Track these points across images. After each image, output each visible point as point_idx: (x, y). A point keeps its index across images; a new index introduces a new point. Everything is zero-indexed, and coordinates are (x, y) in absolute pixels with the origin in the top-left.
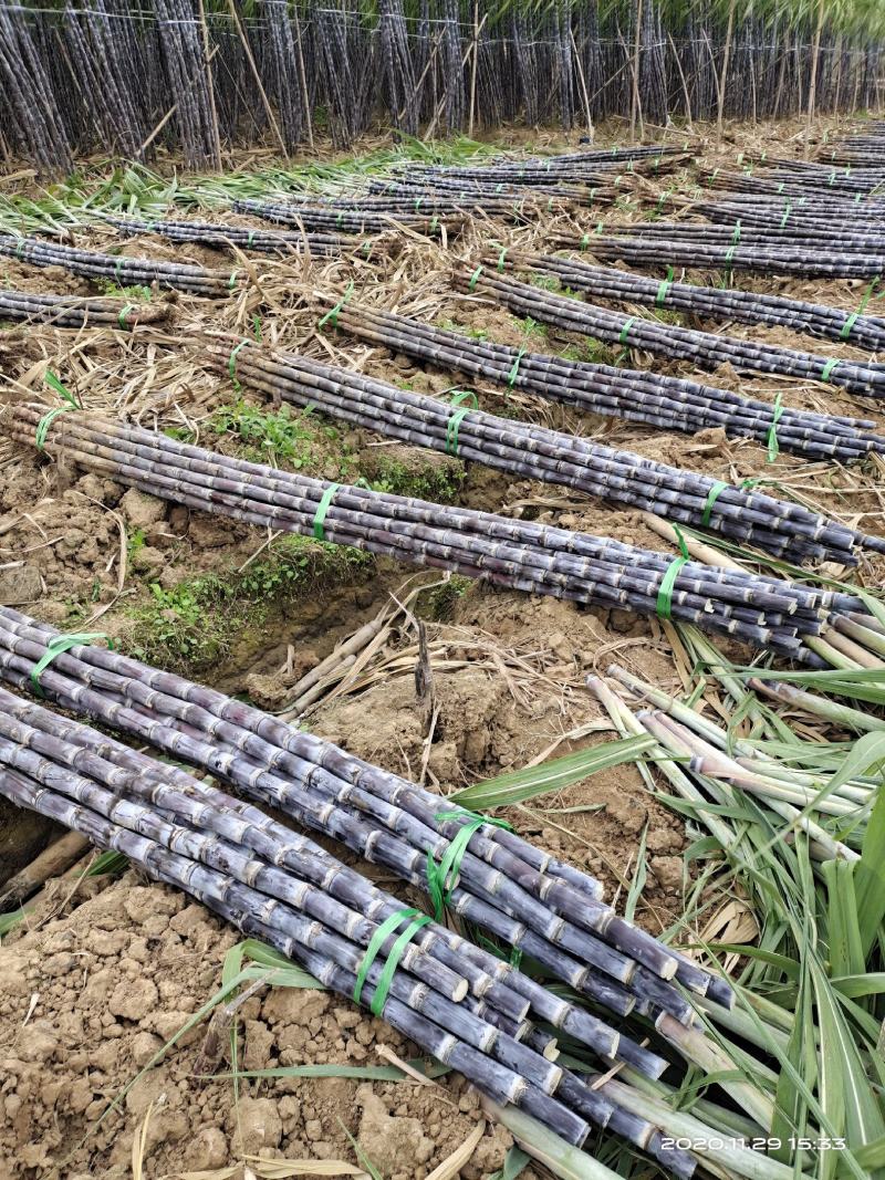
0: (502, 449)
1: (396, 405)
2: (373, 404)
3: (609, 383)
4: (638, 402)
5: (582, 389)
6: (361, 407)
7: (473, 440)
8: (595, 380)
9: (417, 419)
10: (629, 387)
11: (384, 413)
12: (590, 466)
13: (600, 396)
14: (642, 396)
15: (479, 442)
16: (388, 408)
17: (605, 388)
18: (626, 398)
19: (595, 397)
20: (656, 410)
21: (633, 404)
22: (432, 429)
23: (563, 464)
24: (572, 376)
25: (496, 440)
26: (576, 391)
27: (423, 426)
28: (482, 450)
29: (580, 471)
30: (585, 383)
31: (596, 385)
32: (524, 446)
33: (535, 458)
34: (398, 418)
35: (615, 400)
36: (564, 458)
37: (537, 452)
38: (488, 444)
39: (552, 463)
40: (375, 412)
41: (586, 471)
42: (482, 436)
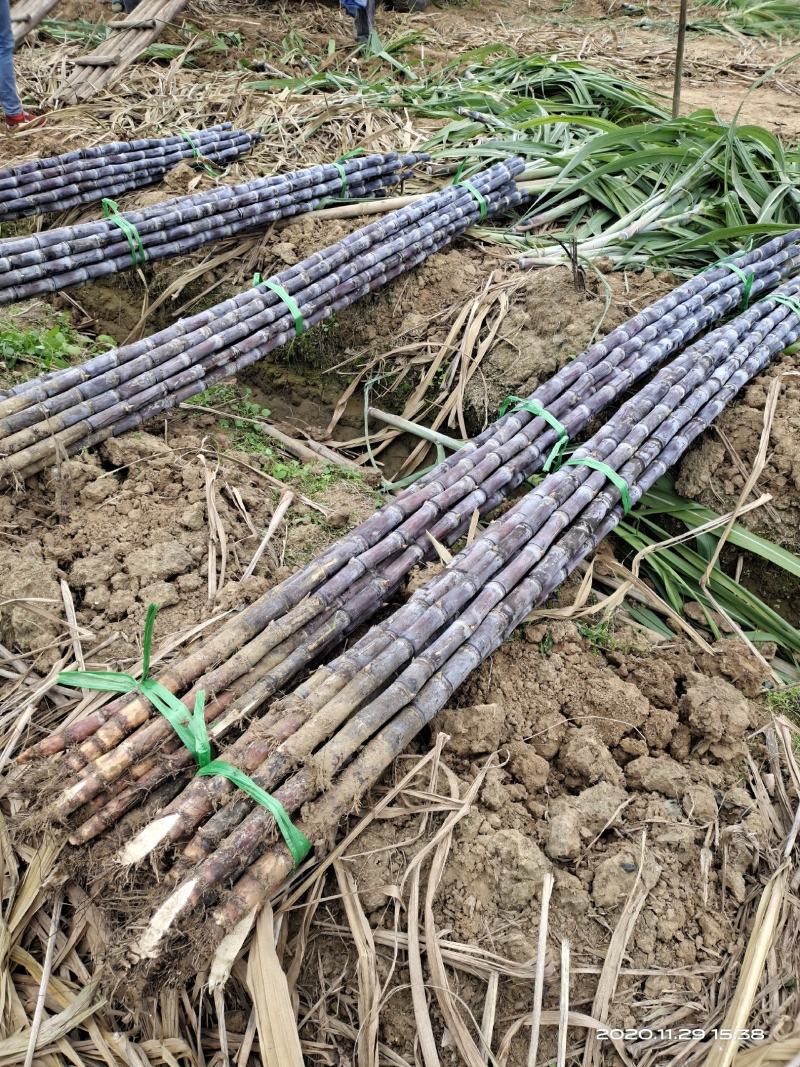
0: (189, 228)
1: (57, 248)
2: (30, 263)
3: (59, 174)
4: (92, 180)
5: (37, 192)
6: (17, 274)
7: (156, 236)
8: (45, 177)
9: (90, 248)
10: (78, 169)
11: (49, 265)
12: (263, 199)
13: (59, 191)
14: (95, 173)
15: (163, 235)
16: (51, 257)
17: (60, 180)
18: (83, 181)
19: (55, 193)
20: (111, 180)
21: (90, 184)
22: (110, 250)
23: (242, 210)
24: (20, 184)
25: (178, 223)
26: (35, 196)
27: (99, 253)
28: (170, 240)
29: (258, 207)
30: (37, 185)
31: (49, 181)
32: (206, 214)
33: (220, 218)
34: (67, 261)
35: (75, 188)
36: (241, 204)
37: (217, 212)
38: (173, 232)
39: (234, 214)
40: (36, 270)
41: (261, 204)
42: (164, 227)
